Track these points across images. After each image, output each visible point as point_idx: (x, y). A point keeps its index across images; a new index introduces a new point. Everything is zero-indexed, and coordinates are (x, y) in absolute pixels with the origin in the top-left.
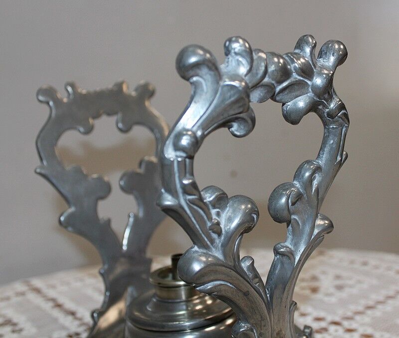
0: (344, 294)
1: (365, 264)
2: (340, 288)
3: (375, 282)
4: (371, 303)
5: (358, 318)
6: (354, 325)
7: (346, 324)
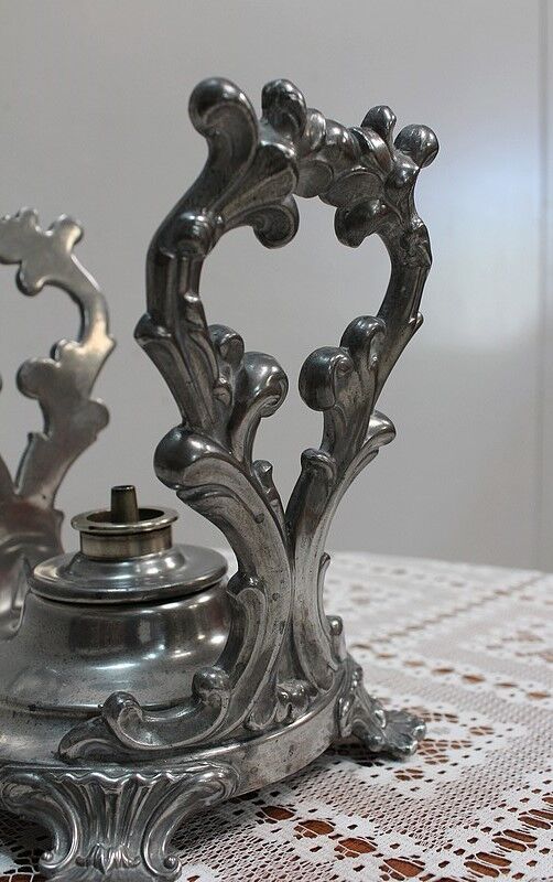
0: (370, 610)
1: (400, 572)
2: (362, 602)
3: (418, 595)
4: (415, 622)
5: (395, 640)
6: (391, 650)
7: (378, 648)
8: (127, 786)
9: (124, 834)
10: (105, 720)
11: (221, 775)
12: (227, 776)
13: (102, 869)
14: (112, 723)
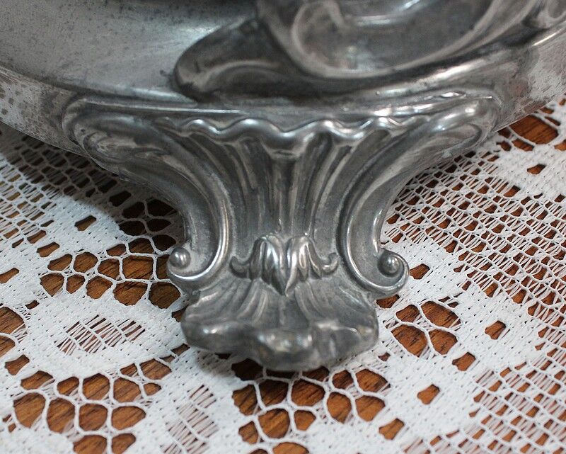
8: (313, 144)
9: (306, 215)
10: (264, 26)
11: (470, 110)
12: (481, 112)
13: (278, 285)
14: (280, 35)
